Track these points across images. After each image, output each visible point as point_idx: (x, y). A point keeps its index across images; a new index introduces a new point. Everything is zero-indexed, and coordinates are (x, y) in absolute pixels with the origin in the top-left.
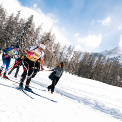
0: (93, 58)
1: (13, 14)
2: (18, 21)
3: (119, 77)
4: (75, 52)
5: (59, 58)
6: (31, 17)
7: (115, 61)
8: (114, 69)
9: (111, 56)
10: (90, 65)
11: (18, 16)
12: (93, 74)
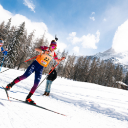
0: (87, 61)
1: (3, 23)
2: (10, 29)
3: (114, 78)
4: (69, 56)
5: (53, 63)
6: (23, 25)
7: (109, 62)
8: (109, 70)
9: (105, 58)
10: (85, 68)
11: (9, 24)
12: (88, 77)
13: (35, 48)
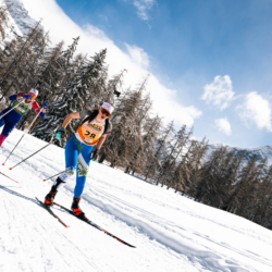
0: (235, 160)
2: (71, 61)
4: (194, 142)
5: (154, 151)
6: (101, 54)
10: (227, 177)
11: (72, 48)
12: (231, 198)
13: (119, 110)
